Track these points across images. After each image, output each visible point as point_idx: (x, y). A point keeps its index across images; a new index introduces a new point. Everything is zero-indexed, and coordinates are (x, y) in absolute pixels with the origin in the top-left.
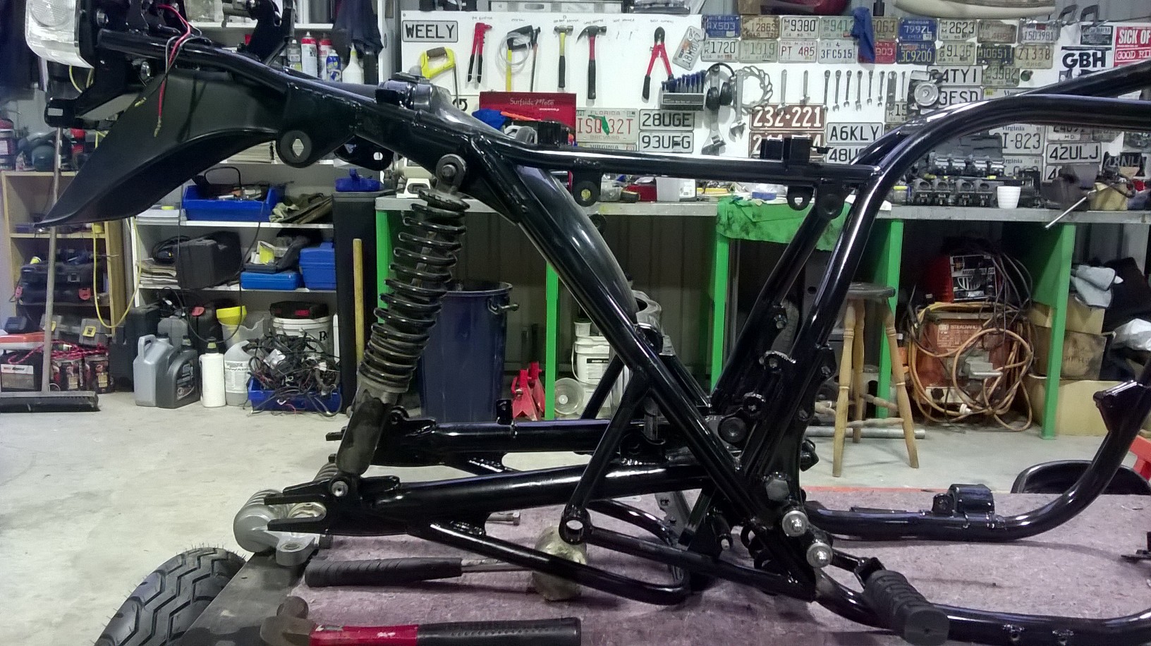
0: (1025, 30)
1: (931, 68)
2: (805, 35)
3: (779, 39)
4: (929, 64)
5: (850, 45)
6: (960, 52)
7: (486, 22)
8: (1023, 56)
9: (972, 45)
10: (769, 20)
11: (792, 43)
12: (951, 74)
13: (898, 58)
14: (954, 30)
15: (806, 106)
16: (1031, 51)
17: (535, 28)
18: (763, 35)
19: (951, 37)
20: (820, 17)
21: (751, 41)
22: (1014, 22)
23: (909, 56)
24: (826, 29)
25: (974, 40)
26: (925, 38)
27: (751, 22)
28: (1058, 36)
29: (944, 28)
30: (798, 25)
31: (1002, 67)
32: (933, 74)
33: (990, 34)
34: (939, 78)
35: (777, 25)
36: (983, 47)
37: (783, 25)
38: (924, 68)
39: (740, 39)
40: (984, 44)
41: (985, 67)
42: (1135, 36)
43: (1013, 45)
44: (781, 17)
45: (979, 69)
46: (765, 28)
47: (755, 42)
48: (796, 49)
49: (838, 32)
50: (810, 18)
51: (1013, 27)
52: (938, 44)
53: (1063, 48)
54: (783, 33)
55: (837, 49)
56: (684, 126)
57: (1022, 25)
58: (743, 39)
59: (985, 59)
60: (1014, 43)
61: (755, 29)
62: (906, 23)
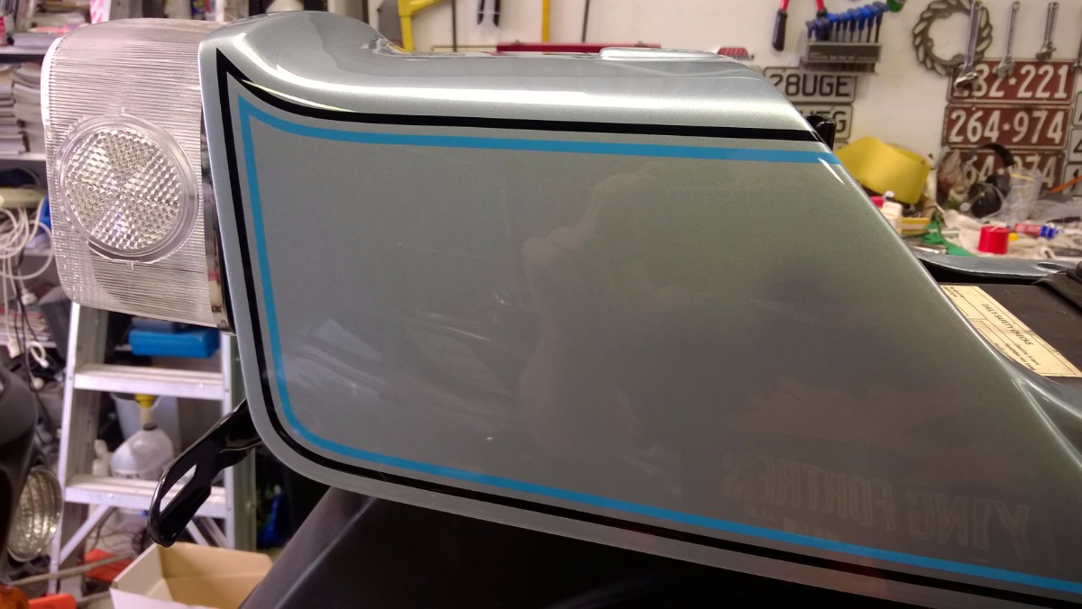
15: (1046, 63)
56: (838, 94)
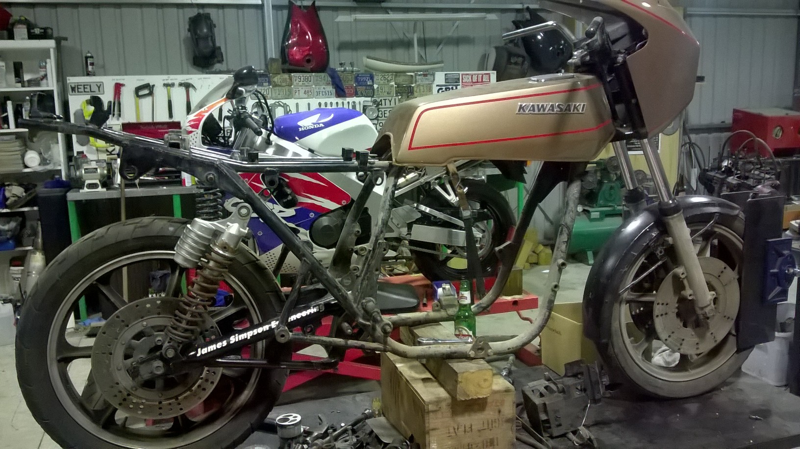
0: (418, 77)
1: (373, 99)
2: (306, 84)
3: (292, 86)
4: (372, 97)
5: (330, 88)
6: (387, 89)
7: (121, 82)
8: (418, 90)
9: (392, 86)
10: (286, 76)
11: (300, 88)
12: (383, 102)
13: (356, 94)
14: (383, 79)
16: (422, 88)
17: (151, 84)
18: (284, 84)
19: (382, 82)
20: (313, 74)
21: (277, 88)
22: (412, 74)
23: (362, 94)
24: (317, 80)
25: (393, 83)
26: (368, 84)
27: (276, 78)
28: (434, 80)
29: (378, 78)
30: (302, 78)
31: (408, 97)
32: (375, 102)
33: (401, 79)
34: (378, 104)
35: (291, 79)
36: (398, 87)
37: (294, 79)
38: (369, 99)
39: (271, 87)
40: (398, 86)
41: (400, 97)
42: (470, 78)
43: (413, 85)
44: (292, 74)
45: (397, 98)
46: (284, 80)
47: (280, 88)
48: (302, 92)
49: (323, 81)
50: (308, 75)
51: (411, 76)
52: (376, 86)
53: (437, 86)
54: (295, 83)
55: (324, 90)
57: (416, 75)
58: (273, 87)
59: (400, 93)
60: (412, 84)
61: (279, 81)
62: (358, 76)
